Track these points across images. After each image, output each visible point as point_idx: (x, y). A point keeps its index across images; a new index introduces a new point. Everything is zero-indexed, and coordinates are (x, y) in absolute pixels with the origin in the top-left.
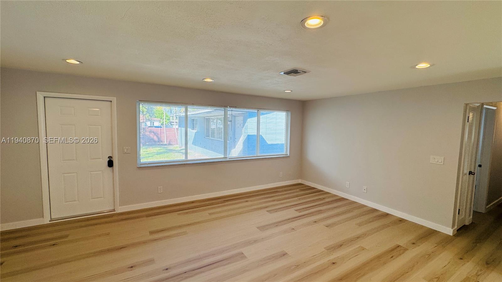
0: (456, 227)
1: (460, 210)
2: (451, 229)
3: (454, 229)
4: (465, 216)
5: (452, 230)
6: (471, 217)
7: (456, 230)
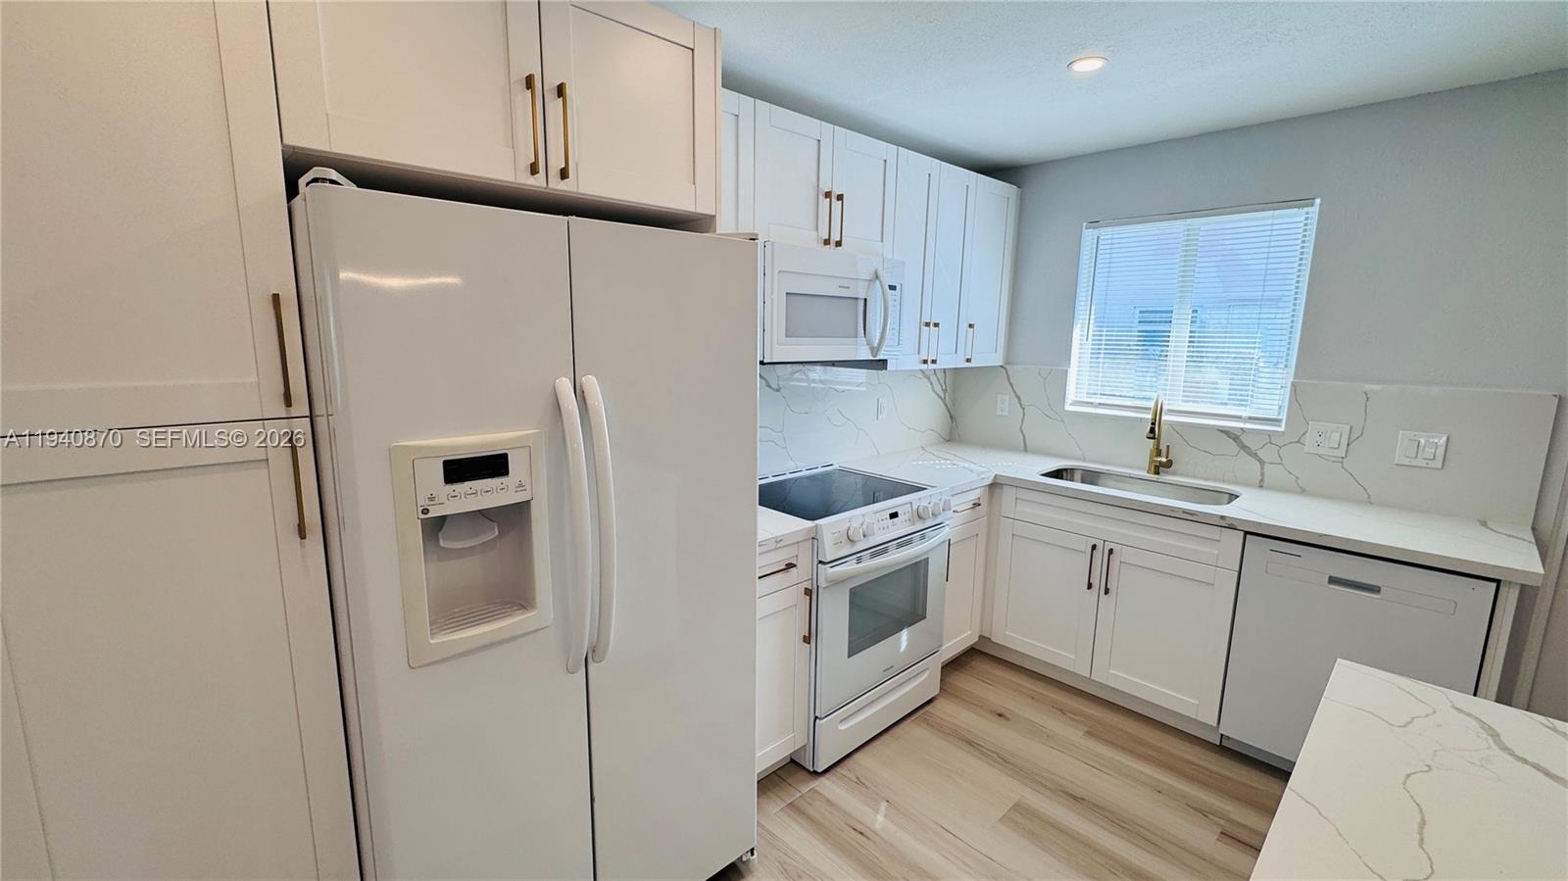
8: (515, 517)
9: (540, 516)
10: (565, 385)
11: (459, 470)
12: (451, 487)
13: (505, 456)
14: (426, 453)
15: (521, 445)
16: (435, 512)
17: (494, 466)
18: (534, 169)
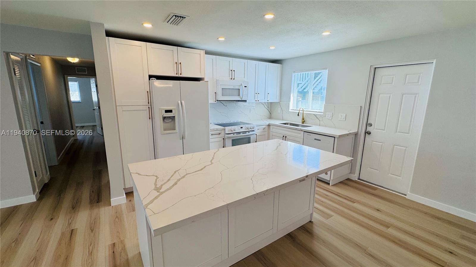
0: (37, 190)
1: (36, 171)
2: (33, 195)
3: (36, 193)
4: (43, 175)
5: (35, 196)
6: (49, 173)
7: (39, 193)
8: (173, 118)
9: (176, 118)
10: (180, 102)
11: (167, 111)
12: (166, 113)
13: (172, 110)
14: (163, 109)
15: (174, 109)
16: (164, 116)
17: (171, 111)
18: (177, 74)
